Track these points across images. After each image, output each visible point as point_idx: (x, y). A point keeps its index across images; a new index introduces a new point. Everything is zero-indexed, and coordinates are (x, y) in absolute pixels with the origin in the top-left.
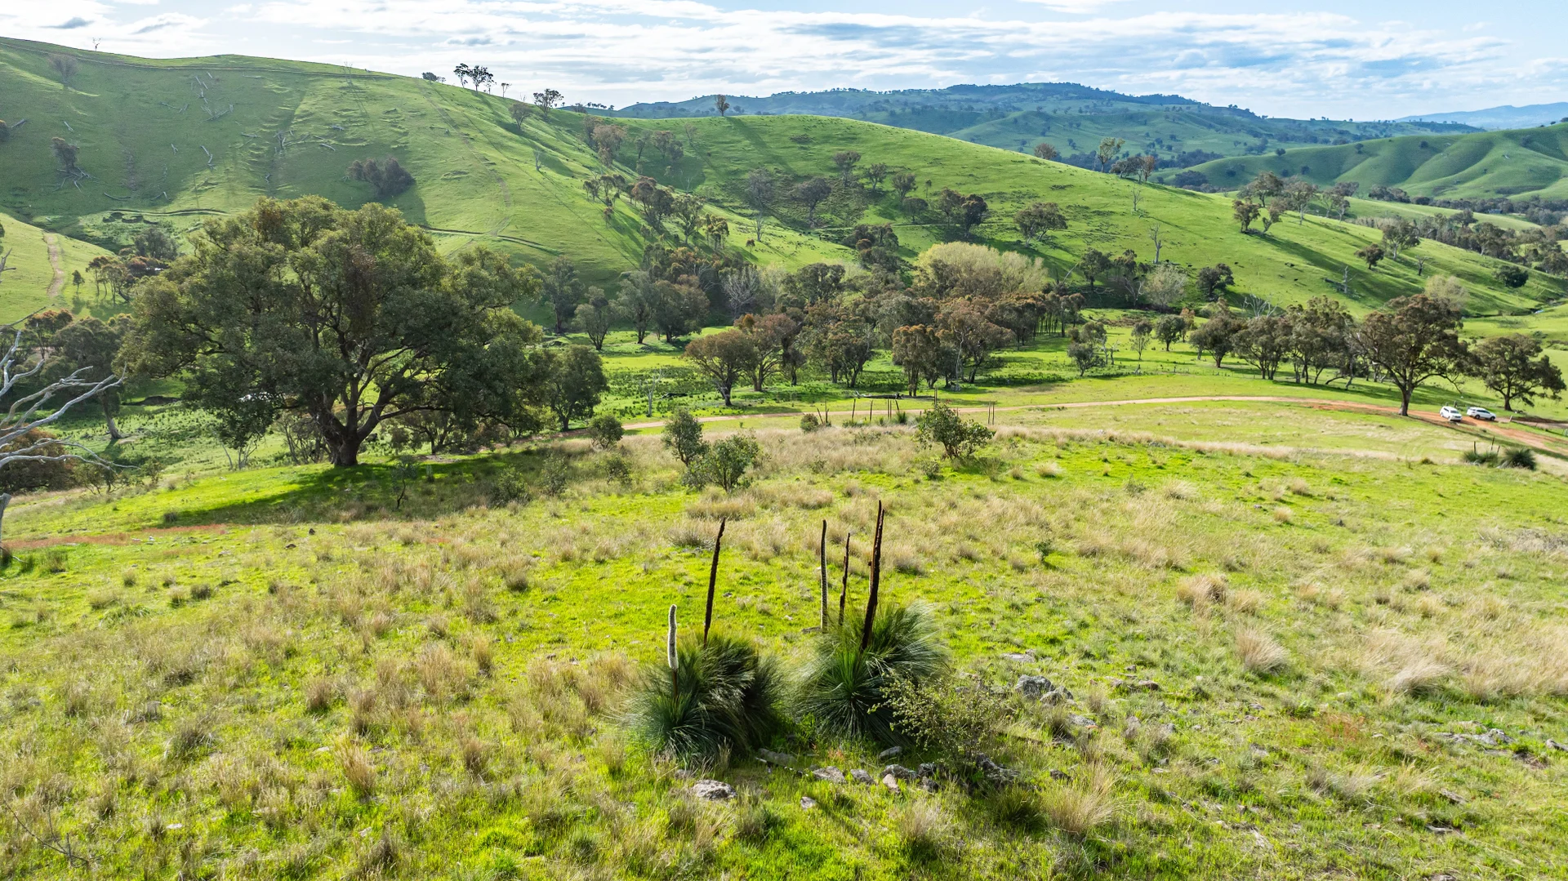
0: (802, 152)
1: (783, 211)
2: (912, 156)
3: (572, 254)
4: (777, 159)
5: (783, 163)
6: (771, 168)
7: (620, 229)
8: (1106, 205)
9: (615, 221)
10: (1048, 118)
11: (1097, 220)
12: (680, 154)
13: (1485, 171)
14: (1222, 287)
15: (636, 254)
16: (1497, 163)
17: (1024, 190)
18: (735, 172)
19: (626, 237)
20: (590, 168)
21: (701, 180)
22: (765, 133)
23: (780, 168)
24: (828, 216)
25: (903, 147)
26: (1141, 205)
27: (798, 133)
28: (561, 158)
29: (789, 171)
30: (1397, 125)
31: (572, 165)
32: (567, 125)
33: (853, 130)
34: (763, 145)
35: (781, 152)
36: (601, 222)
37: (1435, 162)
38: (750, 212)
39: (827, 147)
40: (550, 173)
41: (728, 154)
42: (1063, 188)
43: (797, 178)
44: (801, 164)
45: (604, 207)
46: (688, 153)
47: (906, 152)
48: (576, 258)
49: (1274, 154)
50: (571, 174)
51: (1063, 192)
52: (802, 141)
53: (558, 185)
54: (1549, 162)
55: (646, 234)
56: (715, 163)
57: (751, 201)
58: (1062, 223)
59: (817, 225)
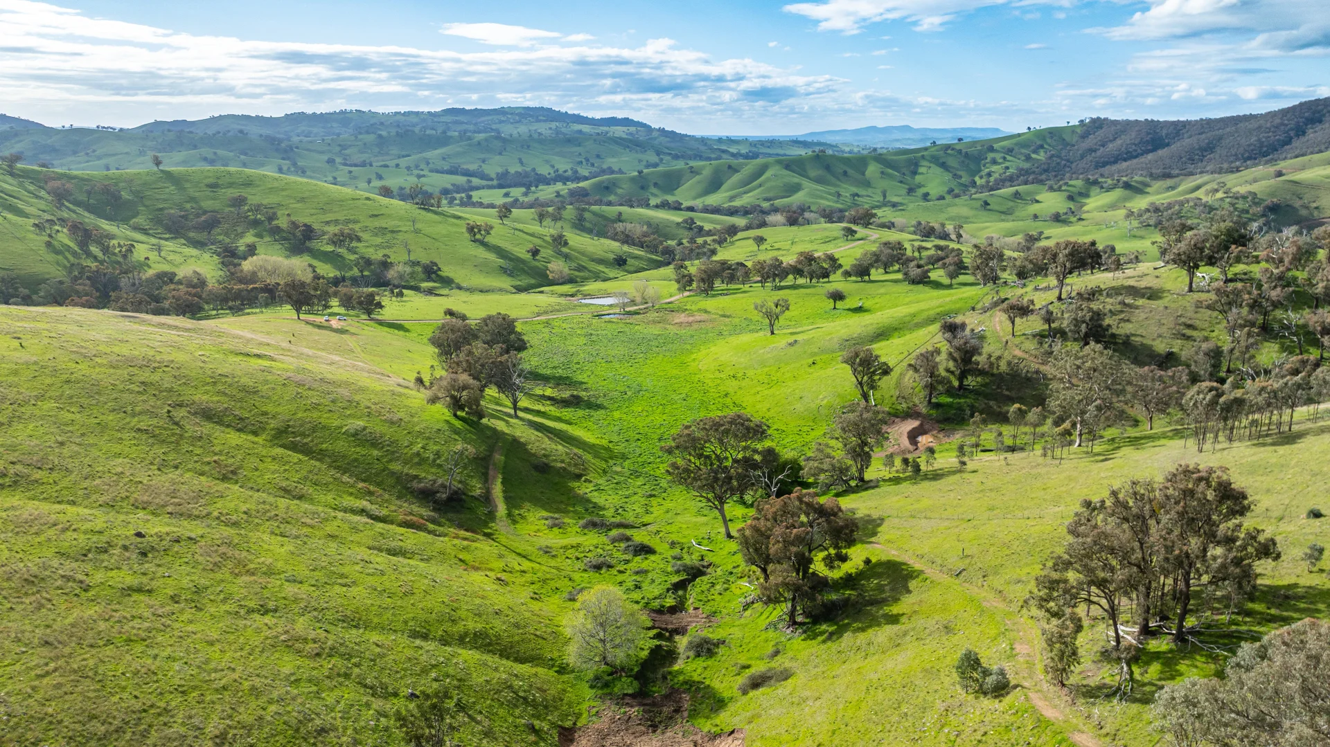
0: (212, 194)
1: (192, 234)
2: (287, 196)
3: (20, 269)
4: (192, 199)
5: (196, 202)
6: (188, 206)
7: (57, 252)
8: (399, 226)
9: (54, 247)
10: (504, 140)
11: (389, 236)
12: (120, 197)
13: (760, 186)
14: (435, 272)
15: (65, 267)
16: (768, 180)
17: (352, 218)
18: (161, 209)
19: (60, 257)
20: (44, 211)
21: (136, 215)
22: (187, 181)
23: (194, 206)
24: (221, 238)
25: (283, 190)
26: (419, 226)
27: (211, 180)
28: (20, 205)
29: (201, 208)
30: (780, 143)
31: (28, 209)
32: (31, 178)
33: (251, 178)
34: (185, 189)
35: (197, 194)
36: (43, 250)
37: (736, 178)
38: (167, 236)
39: (230, 191)
40: (10, 216)
41: (158, 197)
42: (376, 216)
43: (205, 212)
44: (210, 202)
45: (47, 239)
46: (125, 195)
47: (284, 193)
48: (22, 272)
49: (636, 173)
50: (27, 216)
51: (376, 219)
52: (213, 186)
53: (14, 225)
54: (796, 179)
55: (75, 254)
56: (148, 203)
57: (168, 229)
58: (359, 239)
59: (212, 244)
